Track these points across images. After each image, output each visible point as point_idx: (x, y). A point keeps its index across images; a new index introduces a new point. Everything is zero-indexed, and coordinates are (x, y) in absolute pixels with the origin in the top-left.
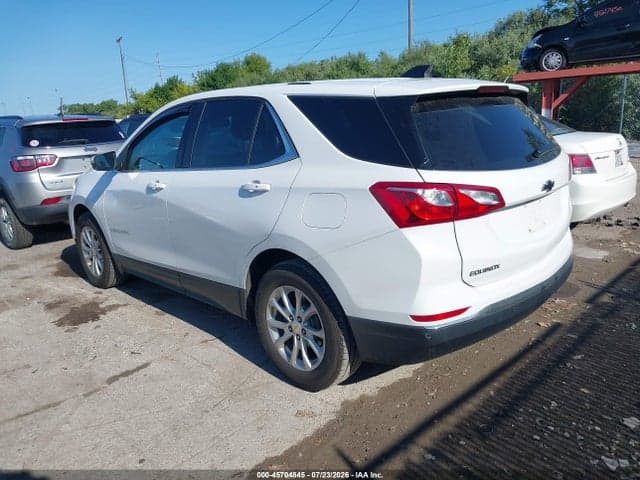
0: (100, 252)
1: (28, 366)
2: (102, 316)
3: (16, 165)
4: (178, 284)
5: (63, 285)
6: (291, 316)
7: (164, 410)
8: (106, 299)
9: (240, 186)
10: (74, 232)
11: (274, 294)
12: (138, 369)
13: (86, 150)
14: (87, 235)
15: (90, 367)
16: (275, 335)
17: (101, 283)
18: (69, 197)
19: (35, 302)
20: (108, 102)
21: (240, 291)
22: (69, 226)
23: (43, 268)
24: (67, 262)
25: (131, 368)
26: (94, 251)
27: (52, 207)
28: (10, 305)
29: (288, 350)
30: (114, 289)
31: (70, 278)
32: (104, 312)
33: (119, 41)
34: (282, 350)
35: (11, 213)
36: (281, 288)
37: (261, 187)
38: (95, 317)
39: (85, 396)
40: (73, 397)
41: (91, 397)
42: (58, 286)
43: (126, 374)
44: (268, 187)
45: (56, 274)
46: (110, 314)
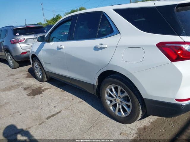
0: (41, 70)
1: (19, 112)
2: (43, 92)
3: (12, 41)
4: (70, 82)
5: (29, 81)
6: (115, 96)
7: (69, 132)
8: (44, 86)
9: (94, 46)
10: (32, 63)
11: (108, 87)
12: (57, 113)
13: (34, 36)
14: (36, 65)
15: (40, 112)
16: (109, 102)
17: (42, 81)
18: (29, 52)
19: (20, 87)
20: (39, 23)
21: (94, 85)
22: (30, 61)
23: (22, 75)
24: (30, 73)
25: (55, 113)
26: (39, 70)
27: (24, 55)
28: (12, 88)
29: (114, 108)
30: (46, 82)
31: (31, 79)
32: (43, 91)
33: (41, 4)
34: (111, 108)
35: (11, 57)
36: (111, 85)
37: (103, 46)
38: (41, 93)
39: (40, 124)
40: (35, 125)
41: (42, 125)
42: (27, 82)
43: (53, 115)
44: (107, 46)
45: (27, 77)
46: (45, 91)
